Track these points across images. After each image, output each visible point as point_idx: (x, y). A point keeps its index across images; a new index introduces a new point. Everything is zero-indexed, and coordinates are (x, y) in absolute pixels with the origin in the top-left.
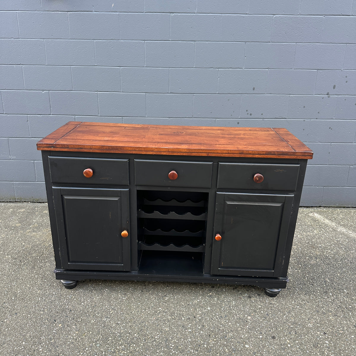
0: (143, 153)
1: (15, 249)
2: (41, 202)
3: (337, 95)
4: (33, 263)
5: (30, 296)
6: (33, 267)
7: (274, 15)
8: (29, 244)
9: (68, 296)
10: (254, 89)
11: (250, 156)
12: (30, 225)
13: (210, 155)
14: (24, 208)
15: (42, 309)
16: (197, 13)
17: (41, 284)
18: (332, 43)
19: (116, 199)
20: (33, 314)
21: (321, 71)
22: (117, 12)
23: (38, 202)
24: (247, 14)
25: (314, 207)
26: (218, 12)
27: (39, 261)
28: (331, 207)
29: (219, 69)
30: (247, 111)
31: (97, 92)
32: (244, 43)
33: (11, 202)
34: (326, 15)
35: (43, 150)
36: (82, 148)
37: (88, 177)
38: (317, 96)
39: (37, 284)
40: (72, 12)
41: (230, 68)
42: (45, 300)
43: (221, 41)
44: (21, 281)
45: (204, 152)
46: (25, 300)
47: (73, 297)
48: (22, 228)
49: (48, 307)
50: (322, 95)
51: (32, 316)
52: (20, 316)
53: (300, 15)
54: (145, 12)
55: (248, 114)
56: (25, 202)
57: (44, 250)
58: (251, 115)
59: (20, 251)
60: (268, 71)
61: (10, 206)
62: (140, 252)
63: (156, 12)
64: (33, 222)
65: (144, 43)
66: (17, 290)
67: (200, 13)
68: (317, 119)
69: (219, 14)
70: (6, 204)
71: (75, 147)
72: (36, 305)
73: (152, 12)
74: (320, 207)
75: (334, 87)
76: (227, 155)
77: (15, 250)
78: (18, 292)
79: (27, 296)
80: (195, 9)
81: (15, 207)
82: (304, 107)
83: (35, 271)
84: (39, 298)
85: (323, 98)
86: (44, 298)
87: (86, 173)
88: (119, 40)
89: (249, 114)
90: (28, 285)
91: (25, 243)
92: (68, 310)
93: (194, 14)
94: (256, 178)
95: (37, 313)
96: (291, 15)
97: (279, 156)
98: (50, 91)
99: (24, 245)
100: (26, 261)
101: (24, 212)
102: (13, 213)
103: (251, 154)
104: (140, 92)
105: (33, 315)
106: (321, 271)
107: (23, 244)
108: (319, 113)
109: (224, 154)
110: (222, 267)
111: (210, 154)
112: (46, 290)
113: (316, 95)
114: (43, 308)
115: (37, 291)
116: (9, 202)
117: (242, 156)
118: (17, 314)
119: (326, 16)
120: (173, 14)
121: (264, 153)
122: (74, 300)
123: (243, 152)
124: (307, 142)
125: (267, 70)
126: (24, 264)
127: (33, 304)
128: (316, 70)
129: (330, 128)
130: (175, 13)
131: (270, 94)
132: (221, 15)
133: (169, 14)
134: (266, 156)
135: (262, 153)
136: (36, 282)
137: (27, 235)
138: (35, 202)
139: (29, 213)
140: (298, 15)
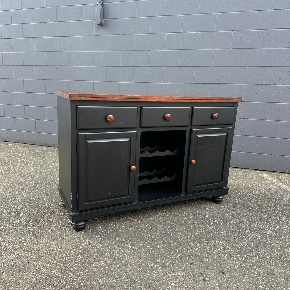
3: (282, 85)
7: (233, 31)
10: (219, 80)
16: (182, 32)
18: (276, 48)
21: (269, 68)
22: (134, 34)
24: (214, 31)
25: (267, 171)
28: (281, 172)
29: (195, 67)
31: (119, 82)
34: (271, 29)
38: (266, 86)
40: (110, 36)
41: (203, 66)
43: (197, 49)
50: (271, 85)
53: (252, 30)
54: (151, 34)
60: (229, 68)
63: (157, 33)
65: (149, 52)
67: (184, 32)
68: (267, 102)
69: (196, 32)
73: (155, 33)
74: (272, 171)
75: (280, 79)
80: (181, 30)
82: (257, 93)
85: (271, 87)
88: (134, 51)
93: (180, 33)
96: (245, 30)
98: (94, 82)
104: (144, 82)
108: (268, 98)
113: (265, 84)
120: (167, 34)
124: (259, 119)
128: (265, 67)
129: (278, 109)
130: (168, 33)
131: (231, 84)
132: (197, 33)
133: (165, 34)
140: (250, 30)
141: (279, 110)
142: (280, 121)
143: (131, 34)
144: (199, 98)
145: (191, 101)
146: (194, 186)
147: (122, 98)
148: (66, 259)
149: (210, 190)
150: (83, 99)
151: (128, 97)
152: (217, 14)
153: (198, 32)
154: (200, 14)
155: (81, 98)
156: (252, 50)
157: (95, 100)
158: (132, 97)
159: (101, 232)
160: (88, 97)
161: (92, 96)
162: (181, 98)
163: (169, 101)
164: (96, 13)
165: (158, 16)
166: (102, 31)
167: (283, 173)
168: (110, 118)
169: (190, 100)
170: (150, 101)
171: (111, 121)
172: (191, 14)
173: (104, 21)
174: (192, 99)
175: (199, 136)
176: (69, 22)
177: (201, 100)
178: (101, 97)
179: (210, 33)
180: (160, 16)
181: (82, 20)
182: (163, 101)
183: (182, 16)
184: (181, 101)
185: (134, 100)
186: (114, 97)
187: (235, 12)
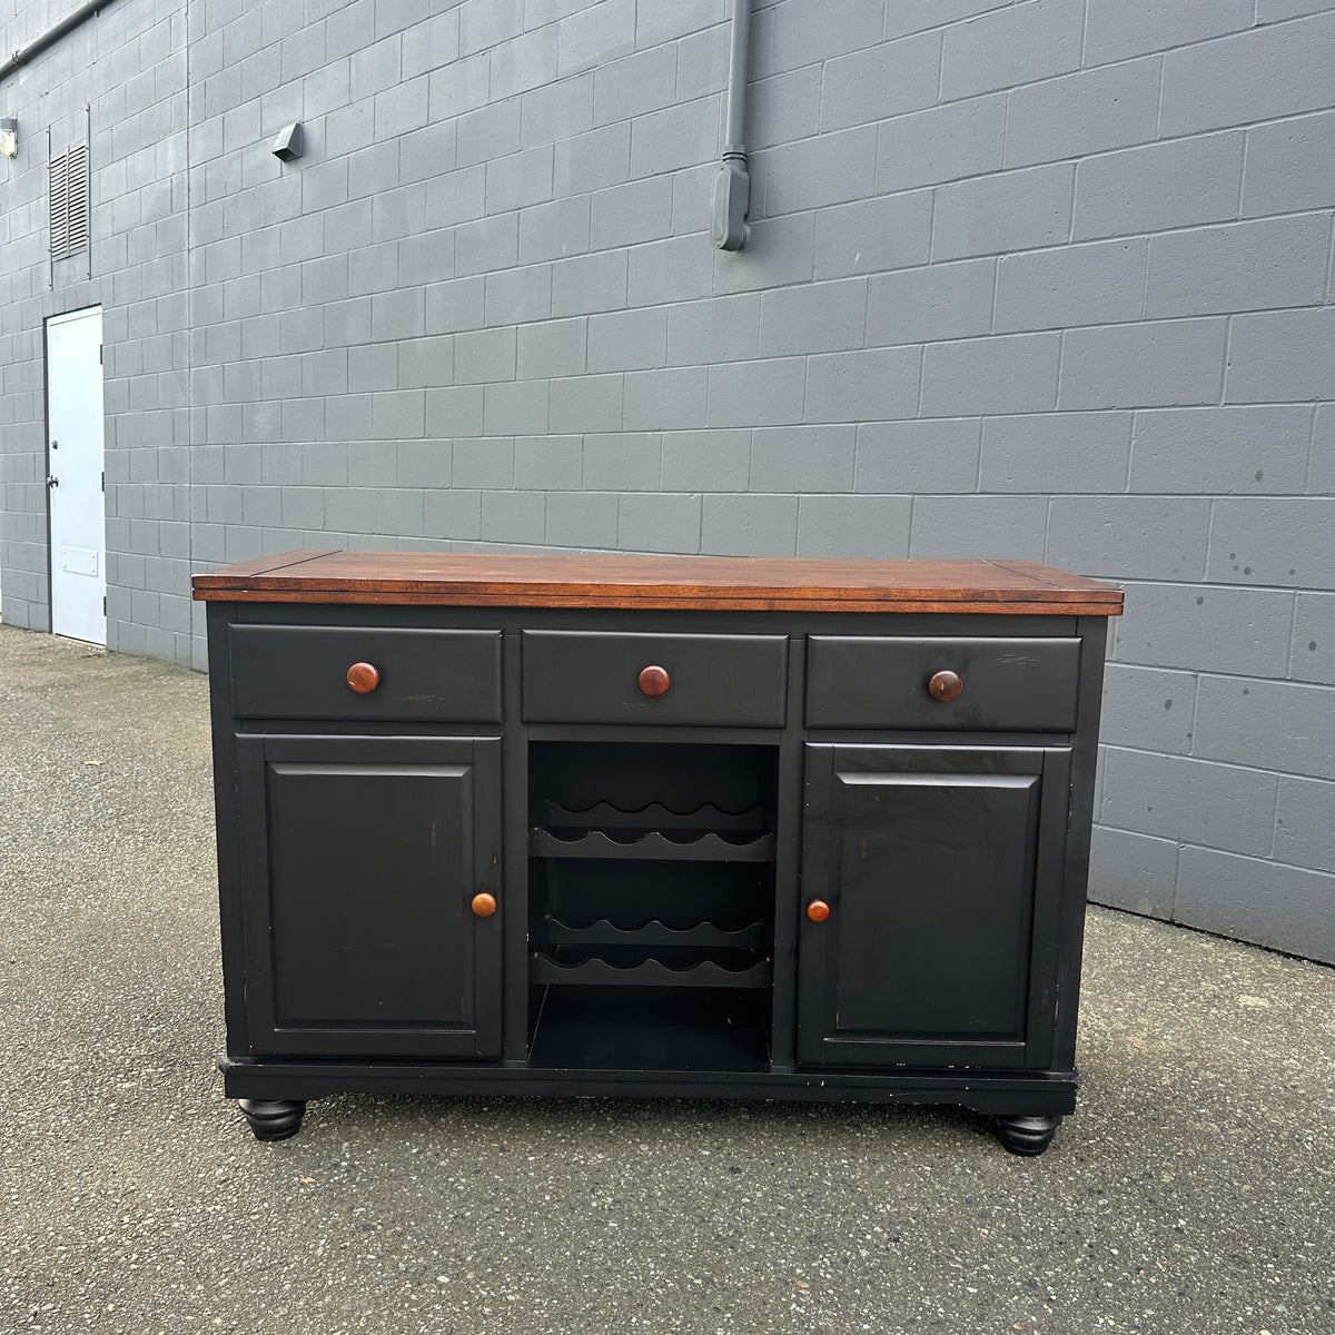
10: (1259, 477)
16: (1072, 243)
22: (864, 274)
24: (1236, 220)
26: (1138, 231)
30: (1233, 556)
31: (797, 495)
32: (1226, 317)
40: (769, 291)
41: (1174, 406)
54: (933, 263)
55: (1236, 568)
58: (1247, 571)
60: (1314, 409)
63: (959, 259)
67: (1084, 242)
69: (1142, 233)
73: (950, 261)
80: (1069, 232)
88: (862, 349)
89: (1242, 568)
93: (1065, 247)
98: (705, 494)
120: (1005, 257)
125: (1313, 404)
130: (1011, 252)
131: (1326, 495)
132: (1147, 236)
133: (994, 258)
143: (854, 276)
144: (827, 595)
145: (779, 605)
146: (835, 1033)
147: (415, 590)
148: (101, 1239)
149: (941, 1071)
150: (245, 595)
151: (446, 587)
152: (1248, 128)
153: (1151, 232)
154: (1163, 143)
155: (237, 593)
157: (298, 600)
158: (465, 588)
159: (337, 1166)
160: (266, 587)
161: (283, 584)
162: (722, 594)
163: (658, 606)
164: (713, 200)
165: (965, 178)
166: (743, 273)
168: (359, 677)
169: (777, 602)
170: (557, 604)
171: (361, 689)
172: (1119, 149)
173: (748, 229)
174: (786, 596)
175: (849, 780)
176: (630, 248)
177: (843, 603)
178: (323, 587)
179: (1213, 230)
180: (975, 176)
181: (672, 237)
182: (624, 605)
183: (1075, 164)
184: (723, 605)
185: (473, 603)
186: (379, 588)
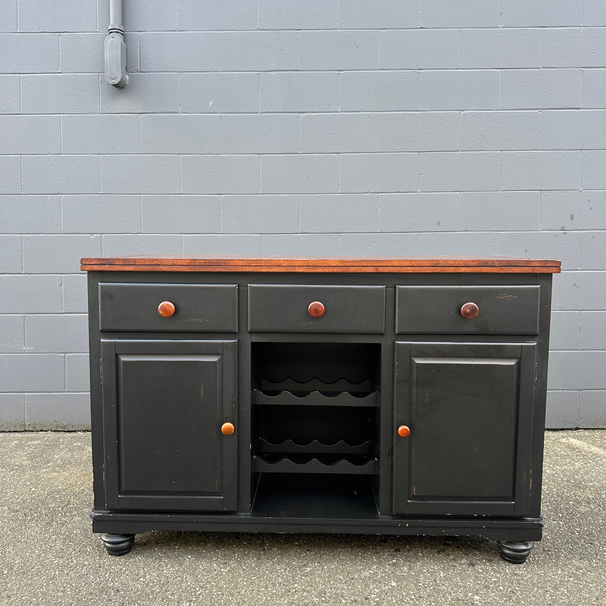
0: (263, 270)
1: (16, 496)
2: (70, 430)
3: (579, 230)
4: (49, 518)
5: (39, 569)
6: (49, 524)
7: (461, 110)
8: (44, 490)
9: (113, 567)
10: (438, 224)
11: (452, 270)
12: (49, 462)
13: (381, 270)
14: (39, 439)
15: (61, 588)
16: (340, 112)
17: (63, 549)
19: (215, 359)
20: (41, 596)
21: (546, 193)
22: (217, 113)
23: (64, 431)
24: (419, 111)
25: (566, 429)
26: (374, 110)
27: (60, 515)
28: (597, 429)
29: (380, 194)
31: (181, 235)
32: (418, 153)
33: (16, 432)
34: (542, 109)
35: (91, 270)
36: (159, 265)
37: (165, 315)
38: (545, 233)
39: (54, 550)
40: (146, 115)
41: (397, 192)
42: (67, 574)
43: (380, 152)
44: (23, 545)
45: (369, 265)
46: (28, 575)
47: (124, 569)
48: (34, 468)
49: (74, 585)
50: (554, 230)
51: (40, 600)
52: (16, 600)
53: (502, 110)
54: (261, 113)
56: (41, 431)
57: (70, 498)
59: (27, 500)
60: (459, 195)
61: (14, 438)
62: (254, 476)
64: (53, 458)
65: (259, 159)
66: (13, 560)
67: (346, 112)
69: (376, 112)
70: (7, 434)
71: (146, 263)
72: (50, 582)
73: (271, 112)
74: (577, 429)
75: (572, 217)
76: (410, 270)
77: (18, 499)
78: (16, 562)
79: (32, 569)
80: (338, 106)
81: (24, 438)
82: (526, 251)
83: (52, 530)
84: (55, 571)
85: (555, 236)
86: (65, 570)
87: (163, 308)
88: (219, 154)
90: (37, 551)
91: (36, 488)
92: (113, 590)
93: (337, 114)
94: (466, 309)
95: (52, 596)
96: (488, 110)
97: (501, 269)
98: (103, 235)
99: (34, 491)
100: (35, 515)
101: (39, 444)
102: (20, 446)
103: (452, 266)
105: (43, 599)
106: (602, 523)
107: (33, 489)
109: (405, 268)
110: (414, 498)
111: (380, 268)
112: (71, 558)
113: (543, 230)
114: (63, 587)
115: (54, 560)
116: (13, 432)
117: (438, 270)
118: (9, 597)
119: (542, 111)
120: (304, 115)
121: (476, 264)
122: (125, 573)
123: (438, 264)
125: (458, 193)
126: (32, 519)
127: (43, 580)
128: (539, 192)
129: (574, 285)
130: (307, 112)
131: (467, 231)
132: (378, 113)
133: (298, 114)
134: (480, 268)
135: (471, 264)
136: (51, 547)
137: (41, 476)
138: (60, 431)
139: (47, 446)
140: (499, 110)
141: (578, 287)
142: (581, 310)
143: (209, 113)
152: (421, 71)
153: (380, 111)
154: (382, 71)
156: (506, 154)
164: (107, 55)
165: (277, 71)
166: (124, 103)
167: (600, 429)
172: (361, 70)
173: (127, 76)
176: (22, 75)
179: (409, 114)
180: (282, 71)
181: (61, 73)
183: (339, 74)
187: (463, 70)
